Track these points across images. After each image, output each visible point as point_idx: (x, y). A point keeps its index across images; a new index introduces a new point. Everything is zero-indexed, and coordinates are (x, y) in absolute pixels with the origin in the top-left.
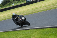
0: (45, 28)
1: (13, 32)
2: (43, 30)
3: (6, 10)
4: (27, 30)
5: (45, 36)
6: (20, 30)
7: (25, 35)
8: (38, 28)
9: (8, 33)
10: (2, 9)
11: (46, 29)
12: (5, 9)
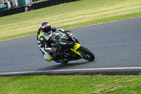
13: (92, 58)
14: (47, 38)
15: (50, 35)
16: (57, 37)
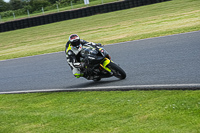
0: (184, 89)
1: (75, 93)
2: (174, 96)
3: (61, 20)
4: (122, 90)
5: (178, 116)
6: (101, 90)
7: (113, 106)
8: (159, 89)
9: (58, 97)
10: (48, 16)
11: (187, 93)
12: (56, 15)
13: (123, 76)
14: (76, 53)
15: (80, 49)
16: (87, 52)
